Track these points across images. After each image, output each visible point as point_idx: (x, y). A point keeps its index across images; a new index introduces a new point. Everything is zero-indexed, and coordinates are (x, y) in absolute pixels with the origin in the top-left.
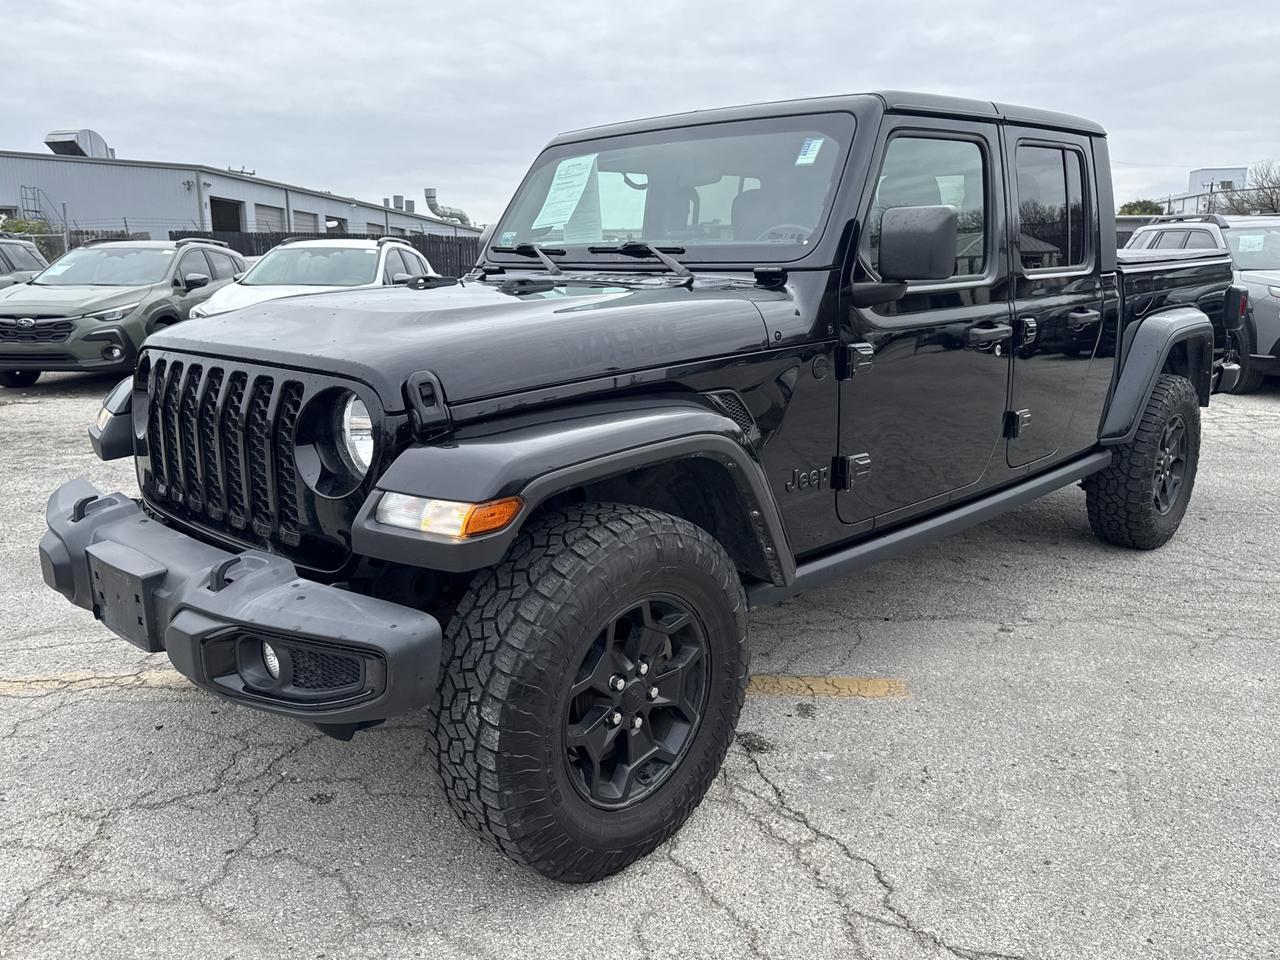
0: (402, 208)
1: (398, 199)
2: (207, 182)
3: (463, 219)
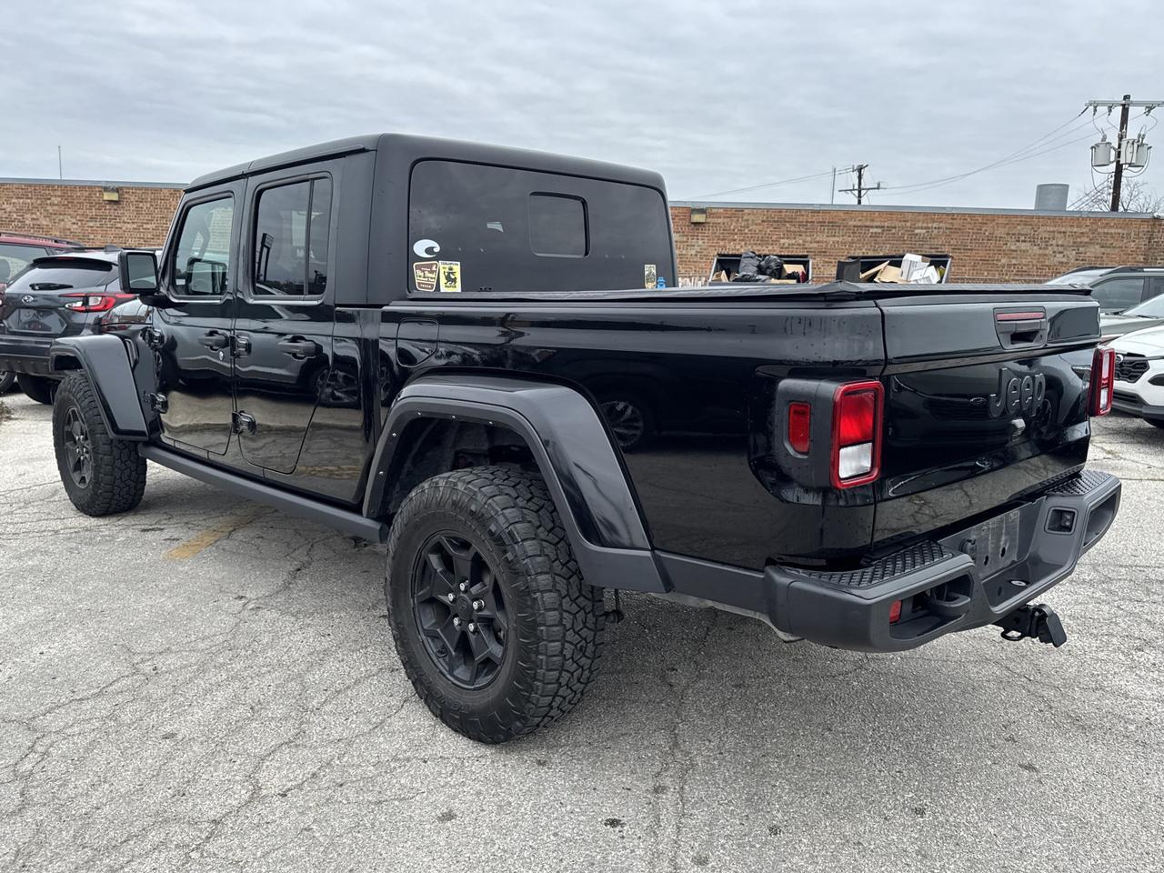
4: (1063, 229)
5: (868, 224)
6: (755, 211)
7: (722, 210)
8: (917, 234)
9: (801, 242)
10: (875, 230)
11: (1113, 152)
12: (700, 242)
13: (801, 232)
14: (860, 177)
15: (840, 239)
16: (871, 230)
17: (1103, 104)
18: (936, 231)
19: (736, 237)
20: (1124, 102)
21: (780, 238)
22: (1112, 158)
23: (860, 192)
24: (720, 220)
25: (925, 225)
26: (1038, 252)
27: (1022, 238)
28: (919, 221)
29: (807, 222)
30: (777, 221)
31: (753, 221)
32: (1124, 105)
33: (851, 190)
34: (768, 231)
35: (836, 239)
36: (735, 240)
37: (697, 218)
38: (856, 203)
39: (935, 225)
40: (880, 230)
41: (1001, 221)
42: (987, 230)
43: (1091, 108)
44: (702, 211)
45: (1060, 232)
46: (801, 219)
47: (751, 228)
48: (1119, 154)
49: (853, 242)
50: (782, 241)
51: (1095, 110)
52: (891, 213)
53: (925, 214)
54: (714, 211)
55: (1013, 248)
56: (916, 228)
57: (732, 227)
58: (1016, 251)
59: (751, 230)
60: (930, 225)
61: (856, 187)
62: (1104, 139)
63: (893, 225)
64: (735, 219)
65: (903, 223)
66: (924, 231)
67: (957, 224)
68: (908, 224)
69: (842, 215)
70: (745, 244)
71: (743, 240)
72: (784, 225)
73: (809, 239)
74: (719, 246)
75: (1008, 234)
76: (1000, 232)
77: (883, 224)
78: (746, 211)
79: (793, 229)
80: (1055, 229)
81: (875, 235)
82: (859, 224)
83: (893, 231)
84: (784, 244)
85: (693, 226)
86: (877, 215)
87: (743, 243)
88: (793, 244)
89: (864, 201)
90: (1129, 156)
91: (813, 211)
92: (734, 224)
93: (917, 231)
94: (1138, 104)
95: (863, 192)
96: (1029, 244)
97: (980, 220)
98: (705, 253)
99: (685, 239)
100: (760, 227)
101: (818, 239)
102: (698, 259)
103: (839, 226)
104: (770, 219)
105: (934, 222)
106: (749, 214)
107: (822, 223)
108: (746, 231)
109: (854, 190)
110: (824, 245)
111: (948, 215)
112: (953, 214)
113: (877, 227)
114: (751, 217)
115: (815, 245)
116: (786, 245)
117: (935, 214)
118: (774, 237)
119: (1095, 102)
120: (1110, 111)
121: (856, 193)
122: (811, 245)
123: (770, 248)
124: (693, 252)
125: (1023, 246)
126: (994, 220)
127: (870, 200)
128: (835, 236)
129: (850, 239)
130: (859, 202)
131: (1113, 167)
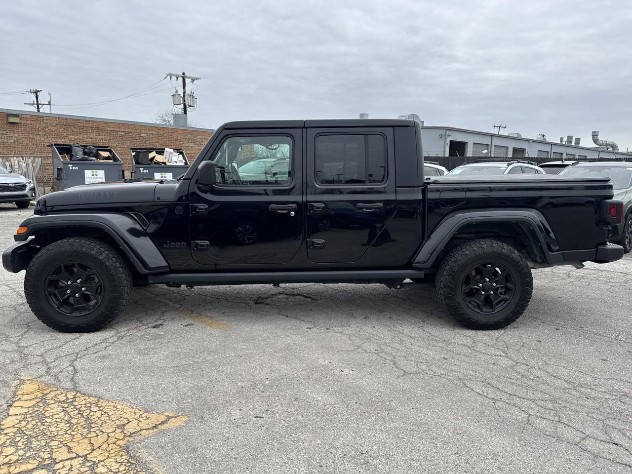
0: (571, 142)
1: (570, 138)
2: (450, 134)
3: (614, 147)
4: (206, 138)
5: (117, 130)
6: (51, 118)
7: (29, 116)
8: (142, 137)
9: (81, 137)
10: (121, 133)
11: (181, 99)
12: (16, 135)
13: (80, 132)
14: (37, 97)
15: (103, 137)
16: (119, 133)
17: (174, 75)
18: (151, 135)
19: (40, 133)
20: (183, 76)
21: (69, 135)
22: (182, 102)
23: (38, 106)
24: (28, 122)
25: (146, 132)
26: (198, 147)
27: (190, 141)
28: (143, 130)
29: (83, 127)
30: (65, 125)
31: (50, 124)
32: (183, 77)
33: (32, 104)
34: (61, 130)
35: (101, 137)
36: (40, 135)
37: (12, 120)
38: (37, 111)
39: (150, 132)
40: (123, 134)
41: (180, 132)
42: (175, 136)
43: (169, 76)
44: (16, 116)
45: (205, 139)
46: (80, 125)
47: (49, 128)
48: (184, 100)
49: (110, 139)
50: (70, 137)
51: (171, 78)
52: (128, 125)
53: (145, 126)
54: (23, 116)
55: (187, 145)
56: (141, 133)
57: (37, 127)
58: (188, 147)
59: (50, 129)
60: (148, 132)
61: (35, 103)
62: (177, 92)
63: (130, 131)
64: (39, 122)
65: (135, 131)
66: (146, 135)
67: (161, 132)
68: (138, 131)
69: (103, 124)
70: (47, 137)
71: (45, 135)
72: (70, 128)
73: (86, 136)
74: (30, 138)
75: (184, 139)
76: (180, 137)
77: (124, 130)
78: (45, 118)
79: (75, 130)
80: (203, 137)
81: (121, 136)
82: (112, 129)
83: (131, 134)
84: (71, 139)
85: (9, 124)
86: (121, 125)
87: (45, 137)
88: (76, 139)
89: (41, 110)
90: (190, 102)
91: (86, 121)
92: (38, 125)
93: (142, 135)
94: (189, 78)
95: (40, 106)
96: (193, 144)
97: (171, 131)
98: (20, 141)
99: (5, 132)
100: (56, 128)
101: (91, 136)
102: (16, 146)
103: (101, 130)
104: (60, 124)
105: (150, 131)
106: (47, 120)
107: (92, 128)
108: (47, 130)
109: (34, 104)
110: (95, 140)
111: (156, 127)
112: (158, 127)
113: (122, 132)
114: (49, 122)
115: (90, 140)
116: (73, 139)
117: (150, 126)
118: (65, 134)
119: (171, 74)
120: (177, 79)
121: (36, 106)
122: (87, 140)
123: (63, 140)
124: (12, 141)
125: (192, 145)
126: (177, 131)
127: (45, 110)
128: (100, 135)
129: (108, 137)
130: (39, 111)
131: (182, 106)
